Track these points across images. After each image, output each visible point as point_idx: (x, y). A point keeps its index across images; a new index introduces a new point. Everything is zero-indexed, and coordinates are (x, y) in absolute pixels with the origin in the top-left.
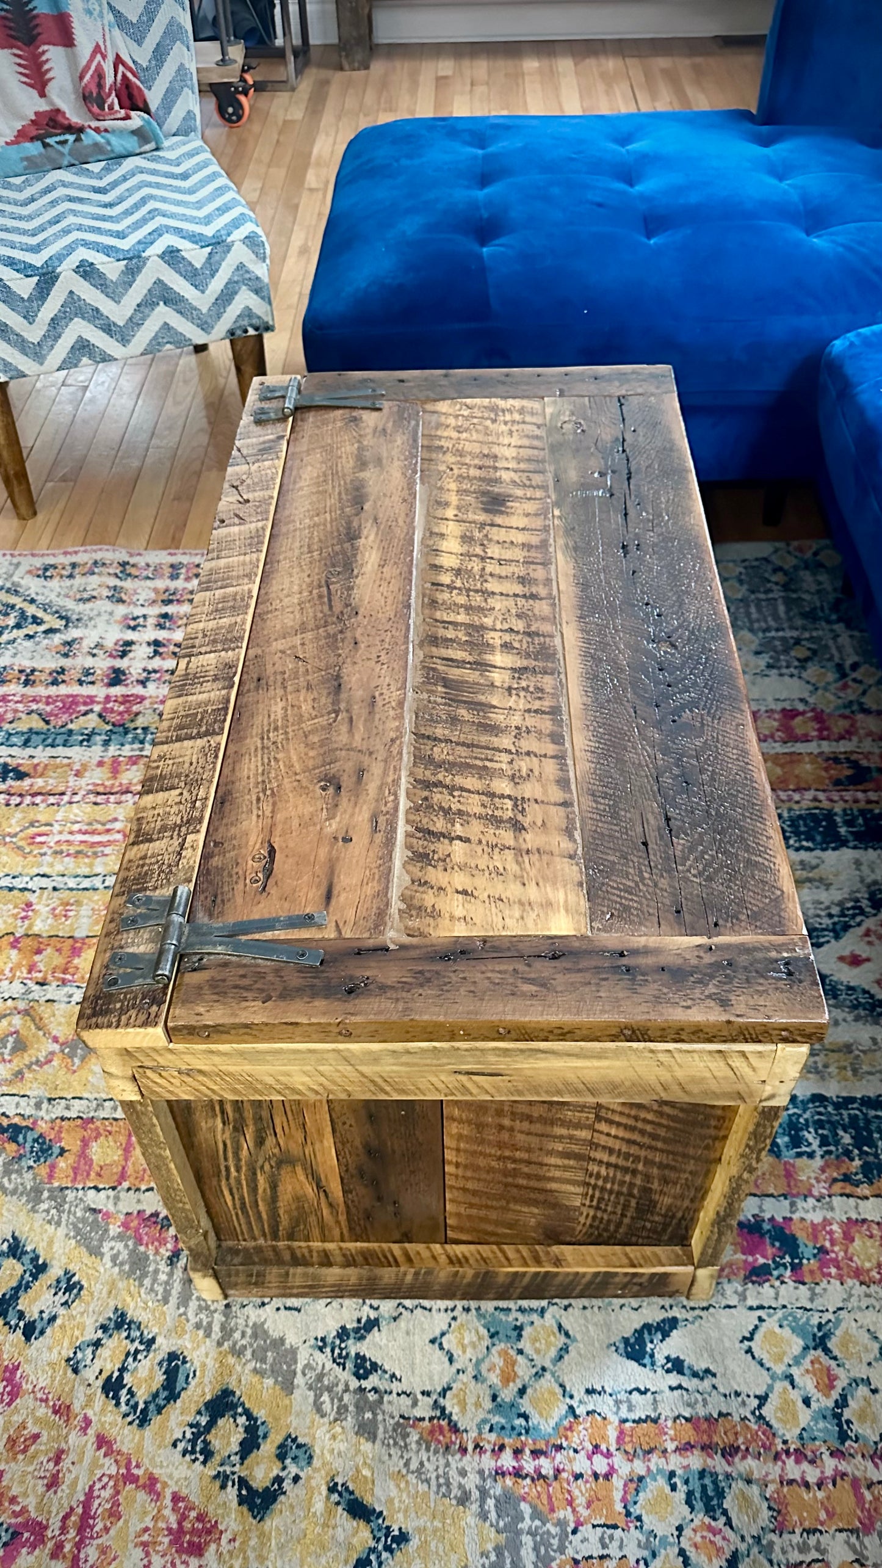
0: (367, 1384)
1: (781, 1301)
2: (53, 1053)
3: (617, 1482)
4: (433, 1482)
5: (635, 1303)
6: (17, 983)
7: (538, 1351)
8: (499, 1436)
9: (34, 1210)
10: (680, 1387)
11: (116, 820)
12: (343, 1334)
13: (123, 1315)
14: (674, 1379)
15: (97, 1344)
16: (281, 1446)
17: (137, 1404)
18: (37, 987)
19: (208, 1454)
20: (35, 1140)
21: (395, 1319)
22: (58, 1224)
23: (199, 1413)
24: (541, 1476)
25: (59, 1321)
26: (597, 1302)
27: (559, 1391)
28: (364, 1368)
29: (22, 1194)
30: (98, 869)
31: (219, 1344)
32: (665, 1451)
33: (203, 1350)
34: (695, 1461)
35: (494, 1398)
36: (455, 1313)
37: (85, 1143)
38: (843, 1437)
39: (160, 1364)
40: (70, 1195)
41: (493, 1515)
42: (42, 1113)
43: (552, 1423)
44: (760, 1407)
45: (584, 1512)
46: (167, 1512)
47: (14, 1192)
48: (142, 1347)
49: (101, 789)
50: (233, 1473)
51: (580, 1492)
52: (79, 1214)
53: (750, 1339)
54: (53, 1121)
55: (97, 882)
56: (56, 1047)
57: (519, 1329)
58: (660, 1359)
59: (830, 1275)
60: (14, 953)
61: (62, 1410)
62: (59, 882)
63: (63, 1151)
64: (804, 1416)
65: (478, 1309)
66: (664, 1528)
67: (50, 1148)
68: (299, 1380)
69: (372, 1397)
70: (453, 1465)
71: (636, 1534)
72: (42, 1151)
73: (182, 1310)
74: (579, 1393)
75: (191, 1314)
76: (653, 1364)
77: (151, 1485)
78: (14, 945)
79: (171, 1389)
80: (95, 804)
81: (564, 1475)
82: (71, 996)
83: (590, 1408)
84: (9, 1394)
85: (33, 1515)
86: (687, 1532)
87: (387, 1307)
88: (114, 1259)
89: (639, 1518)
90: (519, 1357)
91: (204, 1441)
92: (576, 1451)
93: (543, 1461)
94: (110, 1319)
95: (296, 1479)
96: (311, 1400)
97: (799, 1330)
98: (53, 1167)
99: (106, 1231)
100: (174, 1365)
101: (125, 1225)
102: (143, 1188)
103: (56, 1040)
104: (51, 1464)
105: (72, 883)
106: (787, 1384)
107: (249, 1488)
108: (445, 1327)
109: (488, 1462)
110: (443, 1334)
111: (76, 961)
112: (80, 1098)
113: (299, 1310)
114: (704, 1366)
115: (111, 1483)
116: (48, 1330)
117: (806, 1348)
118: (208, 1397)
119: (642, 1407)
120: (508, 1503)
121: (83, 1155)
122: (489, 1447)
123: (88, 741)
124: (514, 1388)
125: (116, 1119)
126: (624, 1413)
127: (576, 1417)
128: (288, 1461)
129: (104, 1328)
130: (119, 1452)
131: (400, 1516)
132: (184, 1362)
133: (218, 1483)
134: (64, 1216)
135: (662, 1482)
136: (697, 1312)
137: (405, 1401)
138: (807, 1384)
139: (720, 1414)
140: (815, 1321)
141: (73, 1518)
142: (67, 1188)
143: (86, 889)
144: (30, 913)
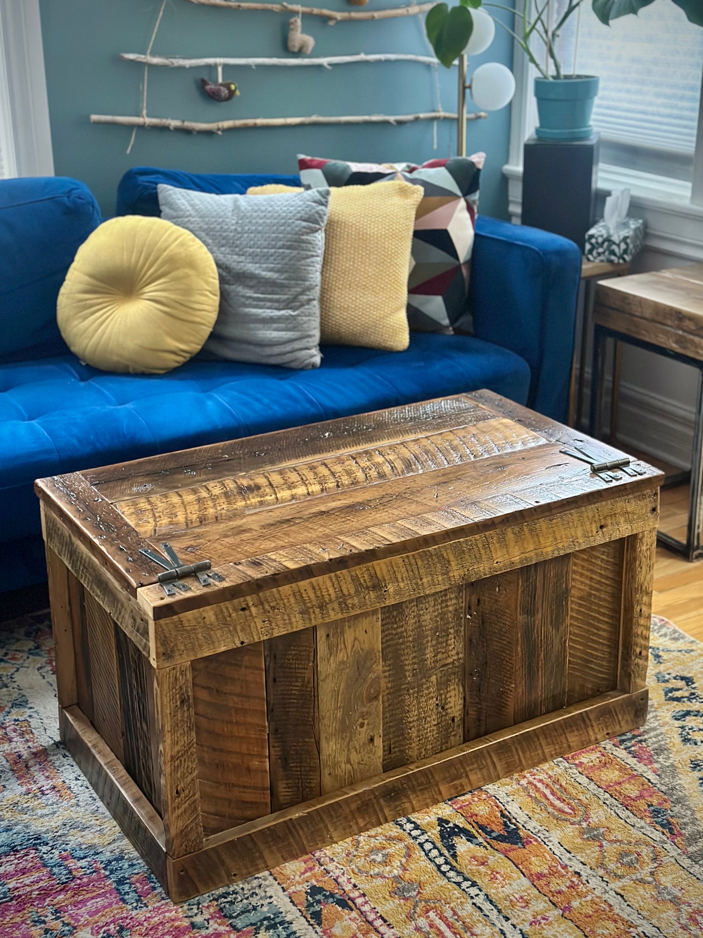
6: (591, 886)
13: (683, 741)
16: (664, 682)
18: (582, 873)
30: (469, 907)
31: (655, 710)
33: (663, 713)
37: (636, 798)
39: (684, 721)
40: (664, 787)
42: (644, 824)
47: (690, 809)
48: (686, 729)
50: (687, 687)
52: (667, 779)
54: (641, 818)
55: (480, 901)
56: (605, 843)
60: (575, 904)
63: (650, 805)
67: (654, 811)
72: (659, 813)
73: (658, 726)
75: (656, 723)
79: (687, 713)
82: (569, 859)
88: (668, 758)
91: (691, 696)
94: (690, 743)
95: (669, 674)
98: (661, 803)
99: (661, 767)
100: (678, 718)
101: (651, 763)
102: (628, 766)
103: (601, 846)
105: (494, 915)
107: (686, 682)
111: (546, 872)
112: (618, 815)
118: (676, 703)
121: (641, 796)
125: (611, 796)
128: (666, 679)
129: (696, 744)
132: (674, 715)
142: (662, 792)
143: (491, 902)
144: (539, 917)
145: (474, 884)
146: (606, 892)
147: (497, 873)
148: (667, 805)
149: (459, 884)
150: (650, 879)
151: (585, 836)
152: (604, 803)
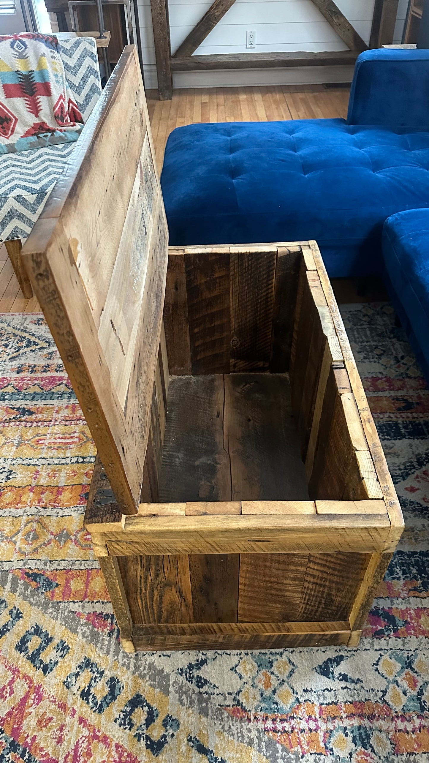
0: (202, 690)
1: (390, 647)
2: (51, 540)
3: (321, 733)
4: (236, 736)
5: (323, 649)
6: (33, 507)
7: (280, 672)
8: (265, 713)
9: (45, 613)
10: (346, 687)
11: (75, 432)
12: (190, 667)
13: (89, 661)
14: (343, 684)
15: (77, 674)
16: (165, 720)
17: (97, 702)
18: (43, 509)
19: (131, 725)
20: (44, 580)
21: (214, 659)
22: (57, 619)
23: (126, 705)
24: (285, 731)
25: (59, 665)
26: (306, 649)
27: (291, 691)
28: (201, 682)
29: (39, 605)
30: (68, 455)
31: (134, 673)
32: (341, 718)
33: (126, 676)
34: (356, 722)
35: (262, 695)
36: (241, 656)
37: (68, 581)
38: (422, 709)
39: (107, 683)
40: (62, 605)
41: (264, 750)
42: (47, 568)
43: (289, 706)
44: (383, 696)
45: (306, 748)
46: (113, 753)
47: (36, 605)
48: (98, 676)
49: (68, 419)
50: (143, 734)
51: (304, 738)
52: (66, 614)
53: (377, 664)
54: (52, 571)
55: (68, 461)
56: (52, 537)
57: (271, 662)
58: (336, 675)
59: (411, 634)
60: (31, 494)
61: (63, 706)
62: (50, 461)
63: (57, 585)
64: (404, 700)
65: (252, 654)
66: (344, 754)
67: (52, 583)
68: (171, 689)
69: (205, 696)
70: (245, 727)
71: (331, 757)
72: (48, 585)
73: (116, 658)
74: (300, 691)
75: (120, 660)
76: (333, 677)
77: (105, 740)
78: (31, 491)
79: (113, 695)
80: (66, 425)
81: (296, 730)
82: (58, 513)
83: (306, 698)
84: (37, 699)
85: (51, 756)
86: (354, 756)
87: (210, 654)
88: (83, 634)
89: (331, 750)
90: (272, 676)
91: (129, 719)
92: (300, 719)
93: (286, 724)
94: (83, 663)
95: (172, 736)
96: (177, 698)
97: (399, 659)
98: (53, 592)
99: (79, 621)
100: (113, 683)
101: (88, 618)
102: (95, 601)
103: (52, 533)
104: (59, 732)
105: (56, 462)
106: (395, 685)
107: (151, 741)
108: (237, 663)
109: (261, 725)
110: (236, 666)
111: (60, 497)
112: (65, 560)
113: (170, 656)
114: (357, 678)
115: (87, 740)
116: (54, 669)
117: (403, 668)
118: (130, 698)
119: (330, 697)
120: (270, 744)
121: (67, 586)
122: (260, 718)
123: (61, 397)
124: (270, 690)
125: (81, 570)
126: (321, 701)
127: (300, 703)
128: (168, 727)
129: (80, 667)
130: (90, 725)
131: (221, 752)
132: (118, 682)
133: (136, 739)
134: (60, 615)
135: (341, 732)
136: (352, 653)
137: (221, 698)
138: (405, 685)
139: (366, 700)
140: (406, 655)
141: (70, 757)
142: (60, 602)
143: (63, 464)
144: (38, 476)
145: (77, 462)
146: (24, 512)
147: (75, 475)
148: (49, 594)
149: (84, 458)
150: (13, 539)
151: (65, 532)
152: (79, 560)
